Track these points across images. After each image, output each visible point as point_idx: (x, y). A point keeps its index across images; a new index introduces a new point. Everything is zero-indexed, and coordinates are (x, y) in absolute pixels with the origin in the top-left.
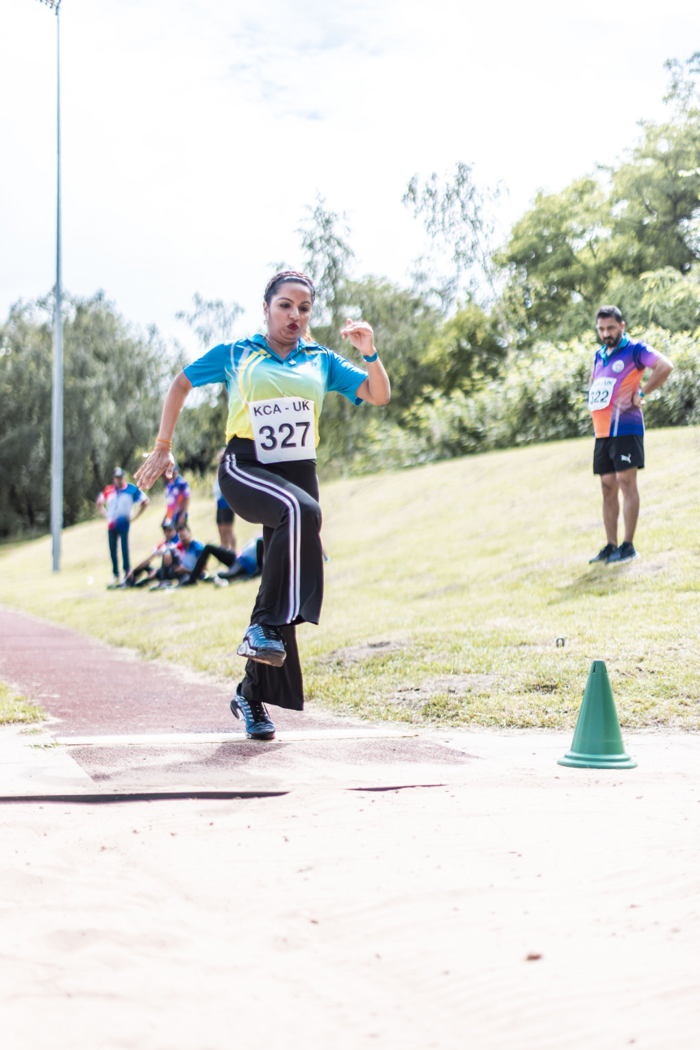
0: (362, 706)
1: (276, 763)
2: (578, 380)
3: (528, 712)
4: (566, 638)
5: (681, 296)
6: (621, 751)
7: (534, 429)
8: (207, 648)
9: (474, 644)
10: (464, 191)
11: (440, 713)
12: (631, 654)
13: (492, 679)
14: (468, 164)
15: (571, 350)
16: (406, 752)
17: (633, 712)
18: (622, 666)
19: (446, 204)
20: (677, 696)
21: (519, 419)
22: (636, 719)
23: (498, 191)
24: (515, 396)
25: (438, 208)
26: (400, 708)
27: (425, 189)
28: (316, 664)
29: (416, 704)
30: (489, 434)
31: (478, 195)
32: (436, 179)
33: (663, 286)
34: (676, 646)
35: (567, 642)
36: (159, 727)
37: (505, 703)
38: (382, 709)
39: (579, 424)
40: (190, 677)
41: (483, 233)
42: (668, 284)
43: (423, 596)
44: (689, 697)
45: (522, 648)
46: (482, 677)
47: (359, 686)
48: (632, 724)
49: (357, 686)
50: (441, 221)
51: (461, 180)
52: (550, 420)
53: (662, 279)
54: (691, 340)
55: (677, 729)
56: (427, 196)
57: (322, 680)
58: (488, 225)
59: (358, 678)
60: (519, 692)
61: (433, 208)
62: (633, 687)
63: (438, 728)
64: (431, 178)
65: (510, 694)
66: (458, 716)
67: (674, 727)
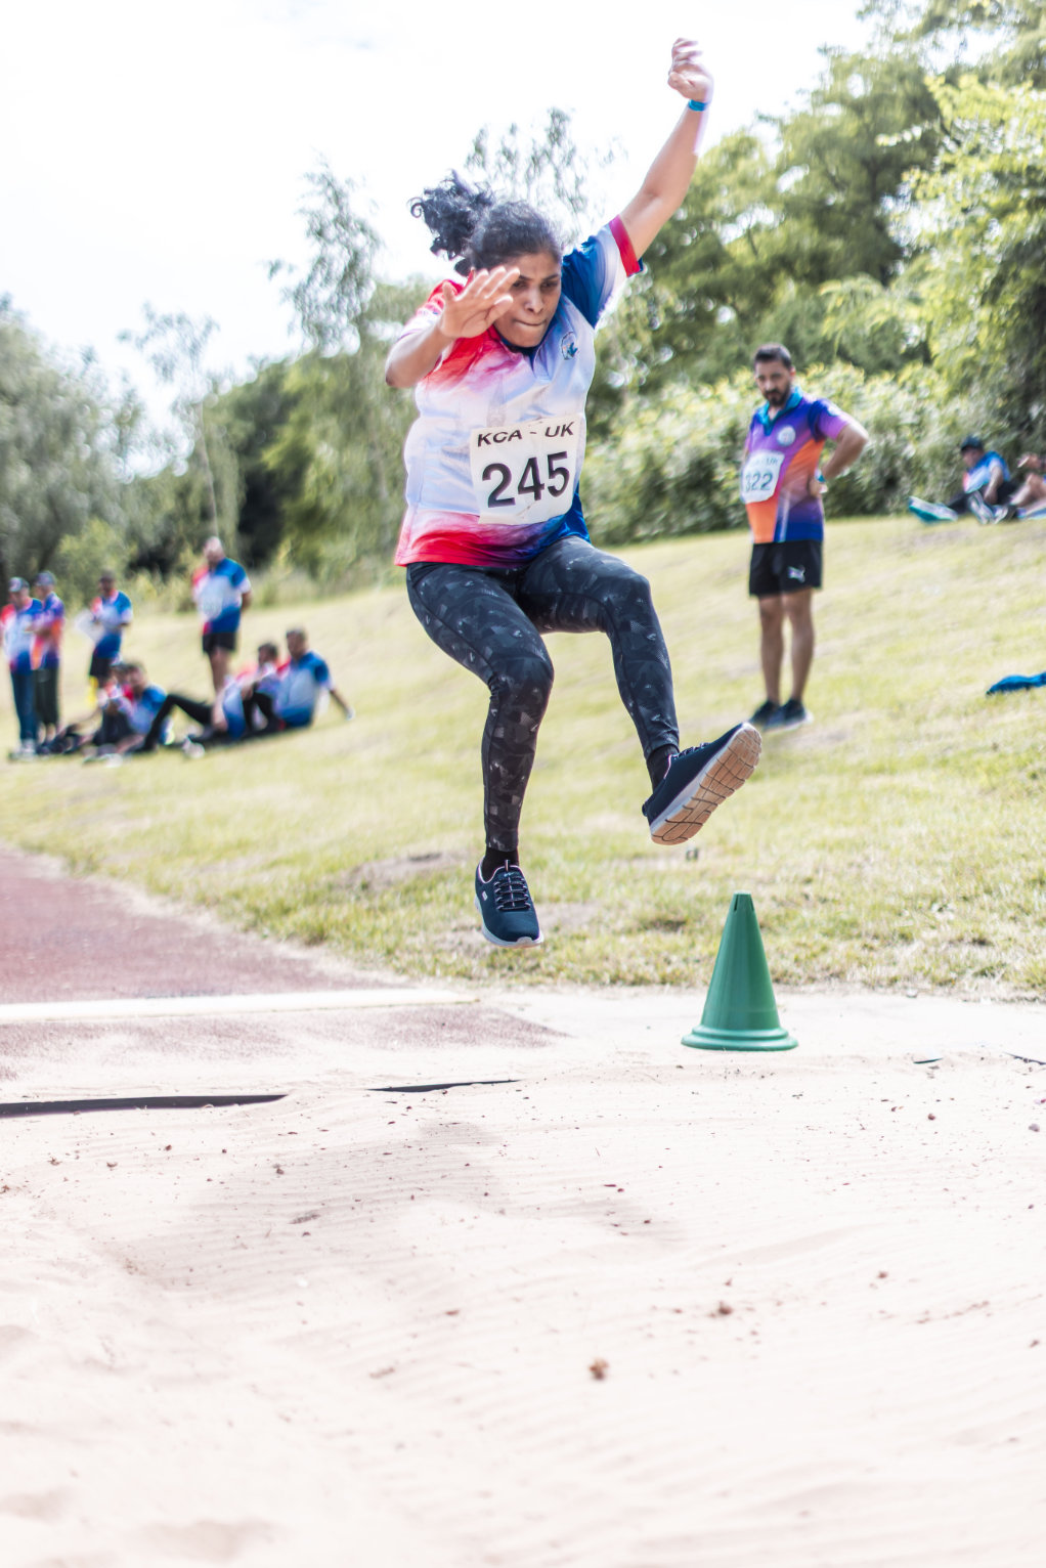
0: (398, 953)
1: (266, 1049)
2: (729, 443)
3: (641, 961)
4: (702, 848)
5: (881, 319)
6: (774, 1025)
7: (663, 516)
8: (168, 857)
9: (567, 858)
10: (558, 153)
11: (513, 963)
12: (794, 871)
13: (591, 911)
14: (566, 111)
15: (718, 398)
16: (460, 1028)
17: (797, 960)
18: (781, 891)
19: (532, 172)
21: (640, 501)
22: (799, 971)
23: (611, 154)
24: (635, 466)
25: (519, 177)
26: (454, 956)
27: (500, 149)
28: (331, 887)
29: (477, 952)
30: (598, 522)
31: (581, 158)
32: (518, 133)
33: (855, 303)
34: (859, 859)
35: (702, 854)
36: (93, 988)
37: (608, 950)
38: (428, 957)
39: (731, 510)
40: (144, 904)
41: (588, 217)
42: (861, 301)
44: (876, 937)
45: (636, 864)
46: (576, 908)
47: (395, 922)
48: (794, 979)
49: (391, 923)
51: (556, 136)
52: (687, 505)
53: (853, 293)
54: (894, 388)
55: (858, 986)
56: (504, 159)
57: (340, 913)
58: (595, 206)
59: (393, 909)
60: (629, 932)
61: (513, 177)
62: (795, 923)
63: (509, 987)
64: (509, 131)
65: (616, 933)
66: (538, 966)
67: (854, 982)
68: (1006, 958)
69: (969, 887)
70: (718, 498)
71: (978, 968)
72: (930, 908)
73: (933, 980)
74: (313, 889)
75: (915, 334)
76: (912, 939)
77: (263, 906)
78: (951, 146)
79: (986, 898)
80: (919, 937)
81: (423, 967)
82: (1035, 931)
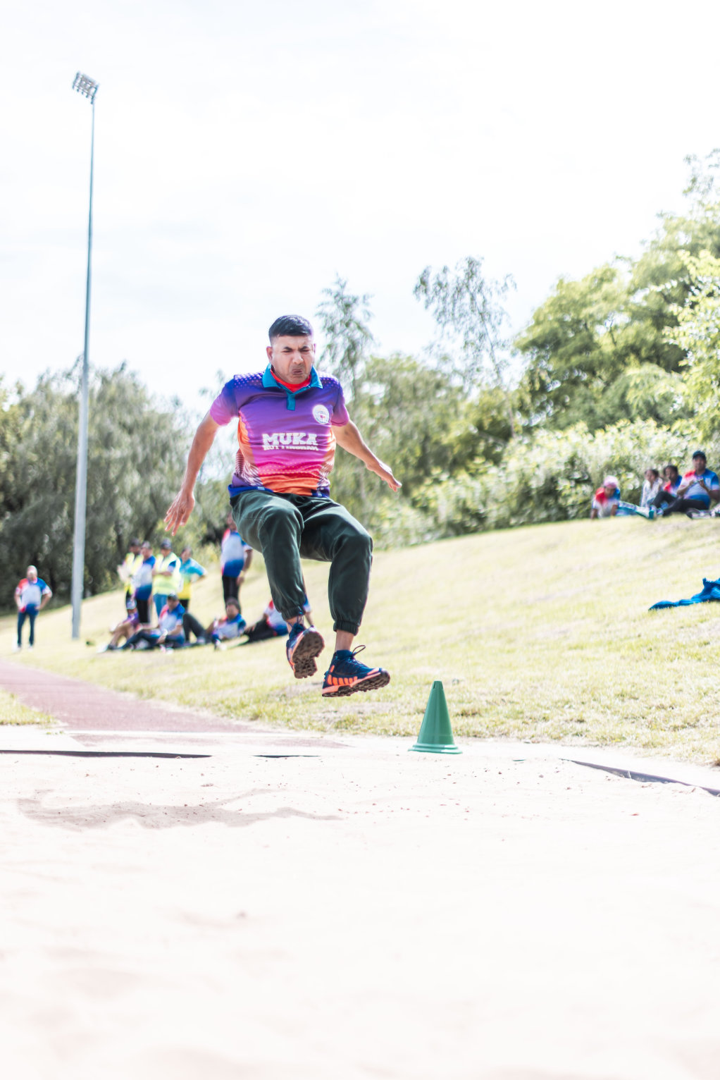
0: (292, 721)
1: (212, 745)
2: (569, 467)
3: (410, 726)
4: (462, 681)
5: (662, 391)
6: (454, 744)
7: (528, 512)
8: (193, 690)
10: (472, 284)
11: (348, 726)
12: (502, 690)
13: (393, 705)
14: (477, 259)
15: (566, 438)
16: (307, 743)
17: (487, 728)
18: (490, 699)
19: (456, 296)
20: (522, 718)
21: (518, 501)
23: (506, 285)
24: (514, 479)
25: (449, 300)
26: (320, 723)
27: (435, 281)
28: (268, 696)
29: (332, 721)
30: (489, 515)
31: (487, 289)
32: (448, 273)
33: (648, 382)
34: (538, 685)
36: (139, 729)
37: (396, 721)
38: (306, 723)
39: (569, 509)
40: (173, 707)
41: (491, 324)
42: (653, 380)
43: (382, 654)
44: (531, 718)
47: (296, 710)
48: (484, 735)
49: (293, 710)
50: (451, 310)
51: (471, 274)
52: (543, 505)
53: (648, 375)
54: (670, 434)
55: (515, 739)
56: (438, 288)
57: (269, 707)
58: (496, 317)
59: (298, 705)
60: (409, 714)
61: (444, 299)
62: (494, 712)
63: (342, 735)
64: (442, 271)
65: (403, 715)
66: (360, 728)
67: (512, 737)
68: (589, 728)
69: (586, 697)
70: (561, 501)
71: (575, 732)
72: (563, 707)
73: (552, 737)
74: (260, 697)
75: (679, 403)
76: (549, 720)
77: (233, 705)
78: (696, 292)
79: (593, 703)
80: (552, 719)
81: (303, 727)
82: (609, 717)
